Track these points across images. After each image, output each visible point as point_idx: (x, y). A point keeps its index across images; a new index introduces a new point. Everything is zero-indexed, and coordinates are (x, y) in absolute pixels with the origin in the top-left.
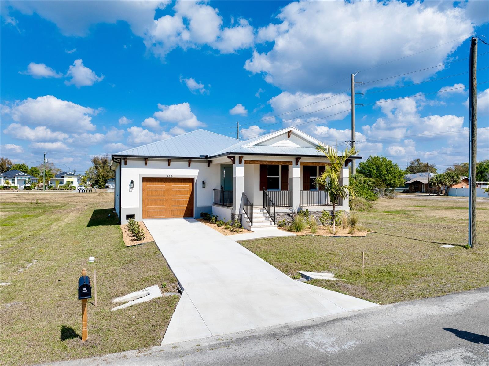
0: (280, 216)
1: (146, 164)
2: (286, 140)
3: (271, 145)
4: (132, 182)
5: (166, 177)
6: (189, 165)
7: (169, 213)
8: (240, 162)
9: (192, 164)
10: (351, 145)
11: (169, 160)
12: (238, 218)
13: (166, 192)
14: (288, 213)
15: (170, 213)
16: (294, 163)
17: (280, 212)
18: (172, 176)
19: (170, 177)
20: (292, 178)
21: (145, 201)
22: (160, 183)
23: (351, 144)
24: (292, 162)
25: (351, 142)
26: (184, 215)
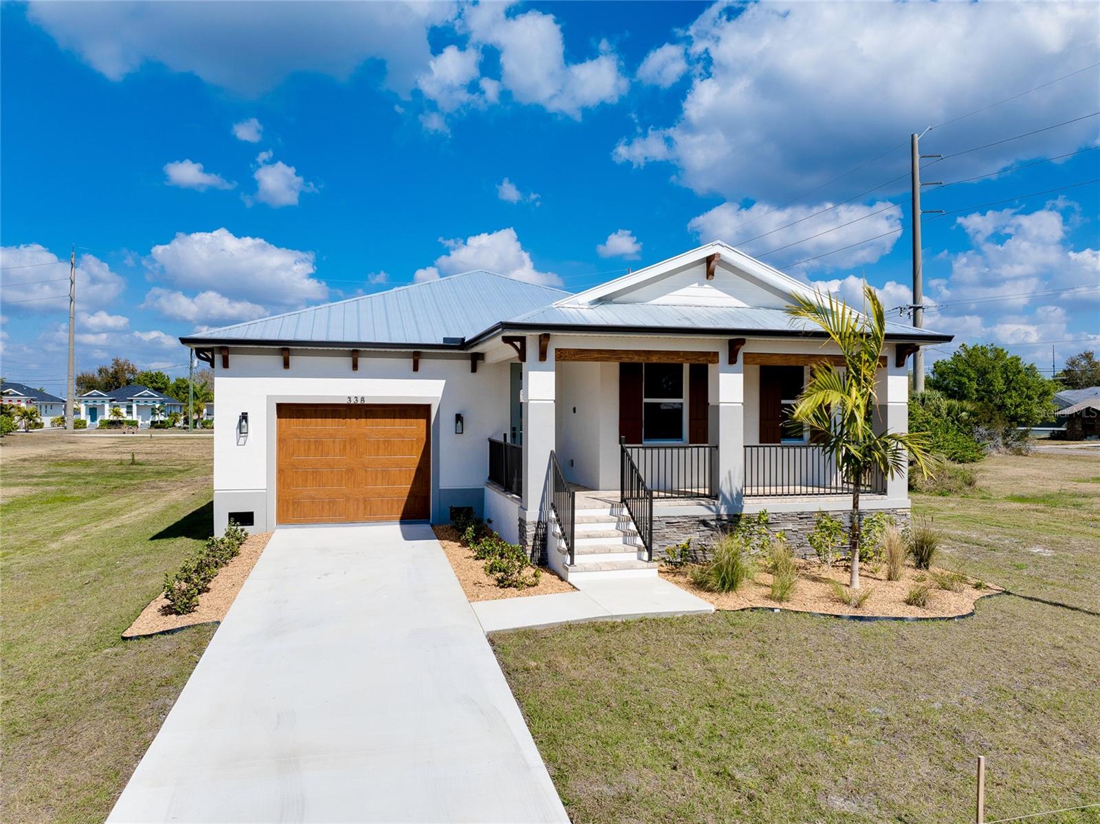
0: (675, 530)
1: (286, 365)
2: (701, 284)
3: (648, 303)
4: (244, 417)
5: (346, 403)
6: (416, 368)
7: (358, 509)
8: (543, 356)
9: (423, 363)
10: (912, 317)
11: (355, 353)
12: (536, 535)
13: (348, 447)
14: (701, 518)
15: (362, 507)
16: (723, 356)
17: (676, 515)
18: (363, 399)
19: (359, 402)
20: (718, 407)
21: (287, 473)
22: (329, 421)
23: (912, 314)
24: (716, 354)
25: (910, 308)
26: (403, 514)
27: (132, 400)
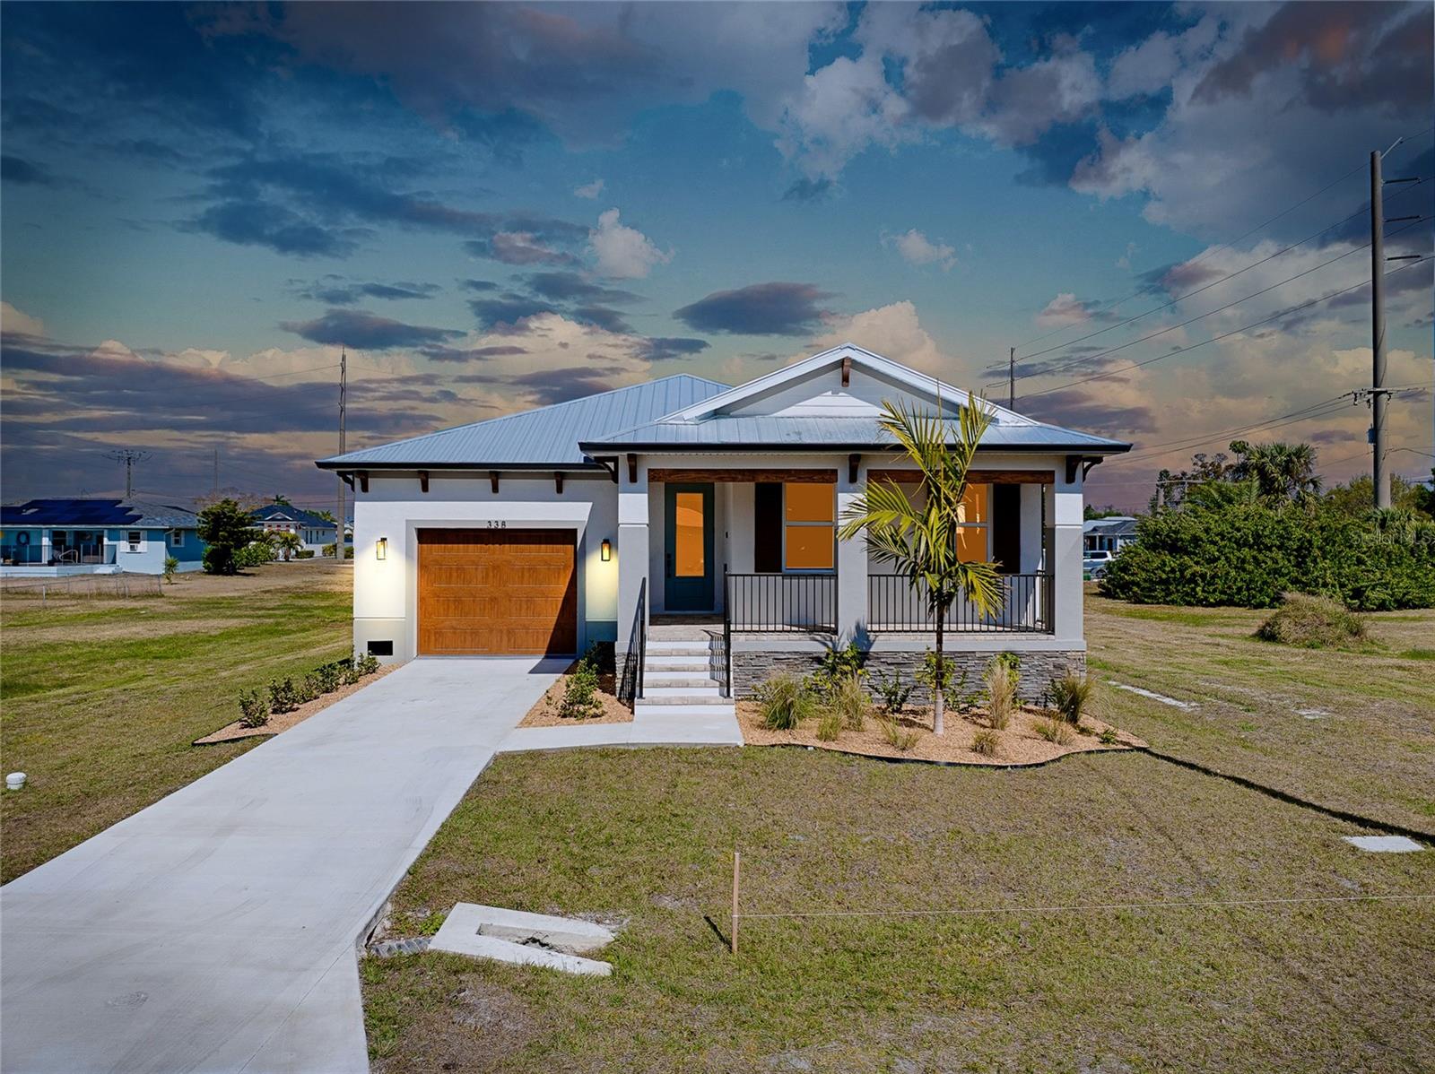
0: (784, 667)
1: (425, 488)
2: (835, 393)
3: (775, 415)
4: (384, 542)
5: (486, 527)
6: (560, 490)
7: (501, 641)
8: (633, 478)
9: (569, 485)
11: (495, 475)
13: (491, 574)
14: (815, 655)
15: (505, 638)
16: (843, 475)
17: (785, 651)
18: (503, 523)
19: (500, 527)
21: (429, 601)
22: (471, 546)
24: (834, 472)
26: (548, 648)
27: (263, 524)
